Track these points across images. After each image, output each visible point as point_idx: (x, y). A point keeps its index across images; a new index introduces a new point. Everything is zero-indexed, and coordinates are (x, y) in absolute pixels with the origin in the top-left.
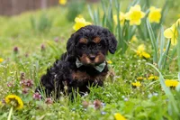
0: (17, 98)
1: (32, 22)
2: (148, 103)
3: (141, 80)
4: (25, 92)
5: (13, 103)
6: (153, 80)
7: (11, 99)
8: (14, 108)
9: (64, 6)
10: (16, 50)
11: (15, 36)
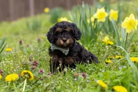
0: (29, 72)
3: (111, 59)
4: (33, 69)
5: (26, 76)
6: (119, 58)
7: (25, 73)
8: (28, 79)
10: (21, 42)
11: (17, 34)
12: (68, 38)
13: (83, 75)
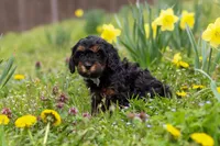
1: (49, 37)
2: (200, 112)
3: (185, 90)
4: (60, 107)
5: (49, 118)
6: (199, 89)
7: (47, 115)
8: (52, 123)
9: (80, 18)
10: (38, 65)
11: (31, 52)
12: (93, 63)
13: (141, 117)
